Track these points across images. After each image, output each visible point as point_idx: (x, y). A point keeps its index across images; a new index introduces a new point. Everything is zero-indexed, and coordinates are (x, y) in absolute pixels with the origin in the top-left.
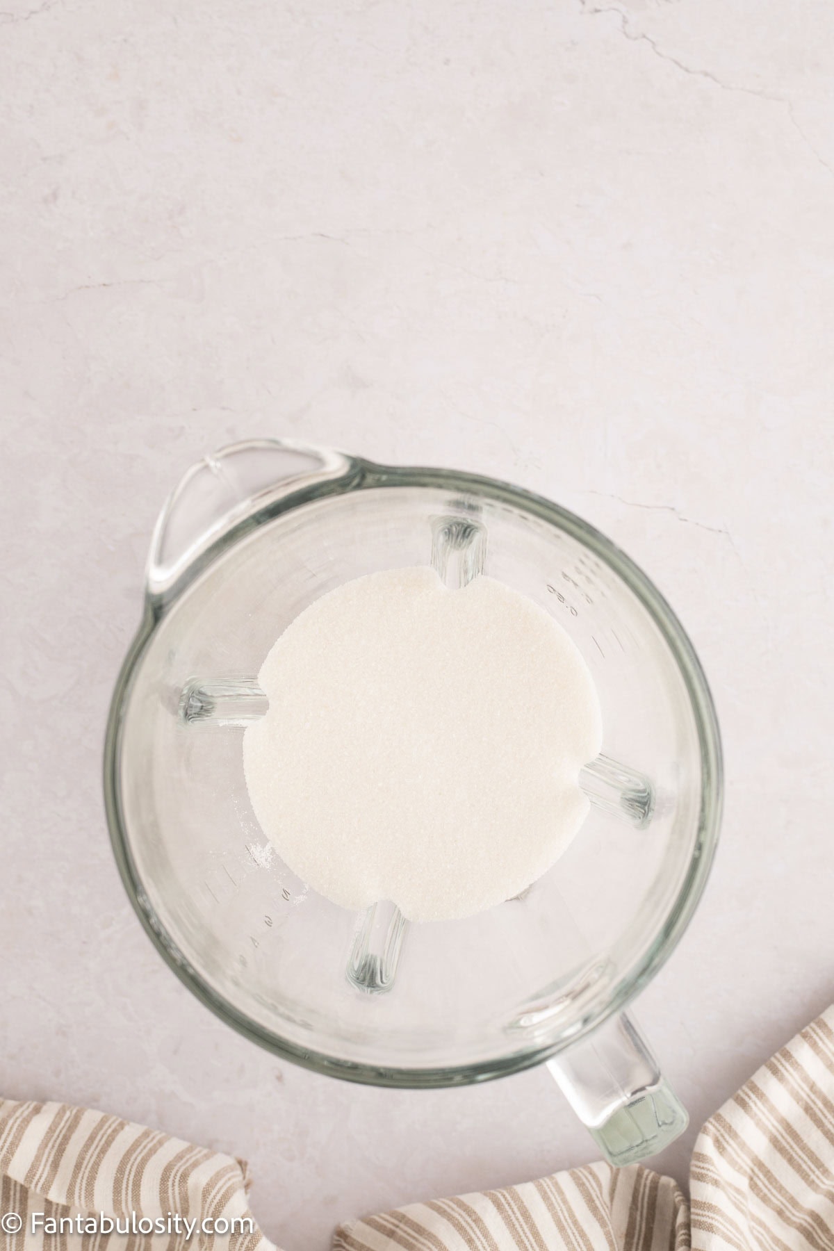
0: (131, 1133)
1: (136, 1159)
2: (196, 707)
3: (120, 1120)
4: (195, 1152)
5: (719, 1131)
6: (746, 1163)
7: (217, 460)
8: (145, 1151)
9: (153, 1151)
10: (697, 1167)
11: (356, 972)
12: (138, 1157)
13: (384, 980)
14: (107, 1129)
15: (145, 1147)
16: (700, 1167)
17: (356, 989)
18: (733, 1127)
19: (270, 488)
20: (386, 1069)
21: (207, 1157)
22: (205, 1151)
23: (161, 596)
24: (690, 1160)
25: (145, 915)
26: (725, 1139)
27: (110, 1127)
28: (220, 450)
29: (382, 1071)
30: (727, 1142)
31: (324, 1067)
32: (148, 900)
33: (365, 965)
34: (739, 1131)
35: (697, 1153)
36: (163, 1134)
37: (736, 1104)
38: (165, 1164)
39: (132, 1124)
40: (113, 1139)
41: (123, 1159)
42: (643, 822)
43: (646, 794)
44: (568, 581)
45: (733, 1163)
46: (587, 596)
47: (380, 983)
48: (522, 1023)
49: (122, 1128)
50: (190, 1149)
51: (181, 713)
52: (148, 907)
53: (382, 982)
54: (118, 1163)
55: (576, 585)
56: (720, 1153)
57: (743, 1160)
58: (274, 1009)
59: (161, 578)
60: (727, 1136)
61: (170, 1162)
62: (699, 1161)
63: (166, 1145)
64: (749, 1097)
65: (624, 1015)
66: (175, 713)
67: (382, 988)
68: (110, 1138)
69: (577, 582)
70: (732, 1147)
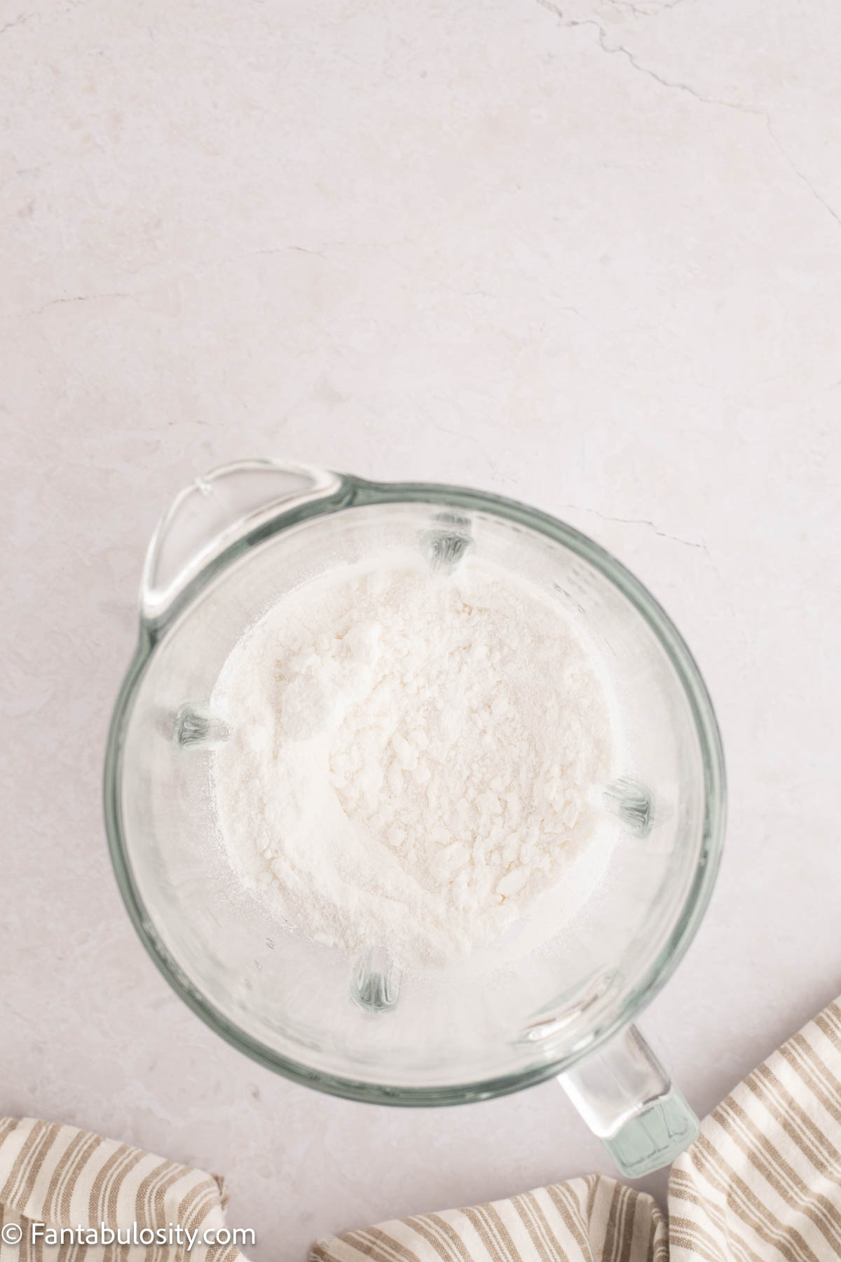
0: (106, 1150)
1: (112, 1175)
2: (191, 730)
3: (96, 1136)
4: (171, 1169)
5: (697, 1147)
6: (725, 1180)
7: (207, 482)
8: (121, 1168)
9: (129, 1167)
10: (675, 1183)
11: (361, 992)
12: (114, 1172)
13: (389, 999)
14: (84, 1145)
15: (121, 1164)
16: (678, 1184)
17: (360, 1009)
18: (712, 1143)
19: (262, 508)
20: (392, 1088)
21: (183, 1173)
22: (181, 1167)
23: (155, 621)
24: (669, 1176)
25: (151, 943)
26: (704, 1156)
27: (86, 1143)
28: (210, 472)
29: (388, 1090)
30: (706, 1159)
31: (331, 1086)
32: (153, 927)
33: (370, 984)
34: (717, 1148)
35: (676, 1170)
36: (140, 1150)
37: (714, 1121)
38: (141, 1180)
39: (107, 1139)
40: (89, 1155)
41: (99, 1175)
42: (643, 832)
43: (645, 803)
44: (560, 591)
45: (711, 1179)
46: (579, 606)
47: (385, 1001)
48: (531, 1037)
49: (99, 1144)
50: (166, 1166)
51: (176, 738)
52: (153, 934)
53: (387, 1000)
54: (94, 1180)
55: (567, 594)
56: (699, 1169)
57: (721, 1177)
58: (282, 1032)
59: (155, 602)
60: (705, 1153)
61: (147, 1178)
62: (678, 1178)
63: (142, 1161)
64: (727, 1113)
65: (634, 1026)
66: (171, 738)
67: (387, 1007)
68: (86, 1154)
69: (570, 593)
70: (710, 1163)
